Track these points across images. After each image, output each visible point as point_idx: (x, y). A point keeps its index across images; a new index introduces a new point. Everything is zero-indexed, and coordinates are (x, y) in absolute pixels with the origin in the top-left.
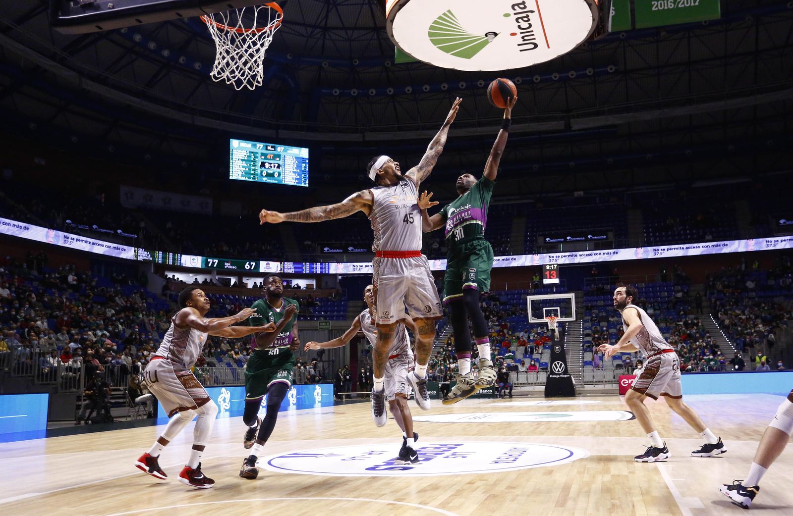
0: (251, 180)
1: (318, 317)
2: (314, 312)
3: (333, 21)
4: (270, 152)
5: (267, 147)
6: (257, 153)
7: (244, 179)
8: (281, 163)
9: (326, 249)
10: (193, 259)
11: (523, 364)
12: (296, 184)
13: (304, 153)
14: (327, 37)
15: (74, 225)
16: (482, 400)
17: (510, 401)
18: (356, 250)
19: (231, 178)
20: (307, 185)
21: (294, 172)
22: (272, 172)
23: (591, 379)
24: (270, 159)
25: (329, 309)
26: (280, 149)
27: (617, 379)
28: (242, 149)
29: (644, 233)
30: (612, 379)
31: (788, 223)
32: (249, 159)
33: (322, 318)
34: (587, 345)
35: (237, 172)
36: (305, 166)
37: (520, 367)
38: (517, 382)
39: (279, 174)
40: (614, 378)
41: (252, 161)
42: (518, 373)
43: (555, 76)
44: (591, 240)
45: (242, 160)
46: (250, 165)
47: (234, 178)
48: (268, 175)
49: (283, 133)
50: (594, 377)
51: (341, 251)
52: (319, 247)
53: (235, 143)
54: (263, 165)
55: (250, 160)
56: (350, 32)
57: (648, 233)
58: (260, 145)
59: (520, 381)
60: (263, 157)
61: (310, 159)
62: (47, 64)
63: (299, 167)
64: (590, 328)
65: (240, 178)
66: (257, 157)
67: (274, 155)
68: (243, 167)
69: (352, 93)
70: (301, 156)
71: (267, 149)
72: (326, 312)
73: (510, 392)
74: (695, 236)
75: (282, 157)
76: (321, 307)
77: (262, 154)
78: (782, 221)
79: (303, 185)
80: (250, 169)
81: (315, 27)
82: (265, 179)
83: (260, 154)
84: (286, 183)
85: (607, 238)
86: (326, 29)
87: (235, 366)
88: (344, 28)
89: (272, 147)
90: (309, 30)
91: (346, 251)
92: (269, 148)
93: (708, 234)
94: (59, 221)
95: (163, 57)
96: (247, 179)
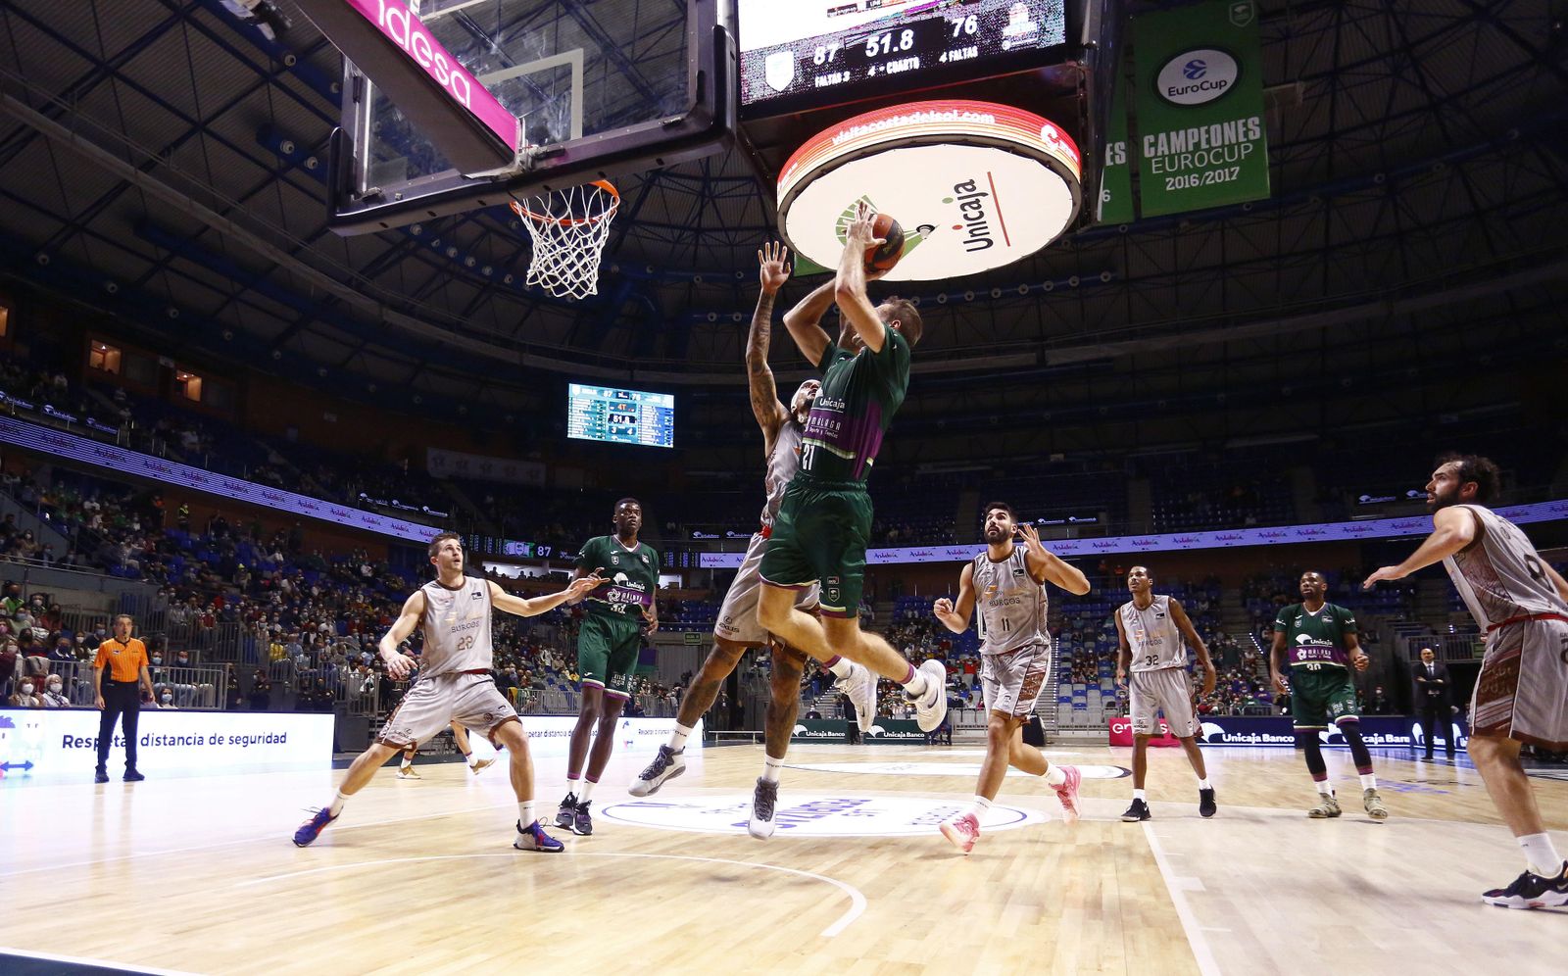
0: (596, 439)
1: (684, 628)
2: (680, 618)
3: (709, 220)
4: (622, 402)
5: (617, 393)
6: (605, 402)
7: (586, 437)
8: (636, 415)
9: (696, 534)
10: (518, 546)
11: (971, 699)
12: (656, 444)
13: (668, 401)
14: (701, 240)
15: (369, 500)
16: (909, 747)
17: (950, 749)
18: (737, 536)
19: (569, 436)
20: (672, 446)
21: (653, 428)
22: (624, 428)
23: (1069, 723)
24: (622, 411)
25: (700, 616)
26: (636, 396)
27: (1107, 723)
28: (585, 396)
29: (1154, 514)
30: (1099, 723)
31: (1373, 500)
32: (594, 410)
33: (689, 629)
34: (1065, 673)
35: (578, 428)
36: (669, 421)
37: (965, 702)
38: (960, 724)
39: (634, 431)
40: (1103, 721)
41: (598, 413)
42: (962, 711)
43: (1024, 289)
44: (1074, 524)
45: (585, 412)
46: (595, 419)
47: (574, 436)
48: (620, 432)
49: (639, 375)
50: (1072, 719)
51: (717, 537)
52: (687, 532)
53: (575, 389)
54: (611, 419)
55: (596, 411)
56: (732, 234)
57: (1159, 515)
58: (608, 393)
59: (965, 723)
60: (612, 408)
61: (675, 410)
62: (341, 290)
63: (660, 420)
64: (1069, 650)
65: (582, 437)
66: (605, 408)
67: (627, 404)
68: (586, 421)
69: (734, 318)
70: (663, 406)
71: (617, 397)
72: (695, 620)
73: (949, 738)
74: (1230, 519)
75: (638, 407)
76: (688, 614)
77: (611, 404)
78: (1363, 498)
79: (666, 445)
80: (594, 425)
81: (683, 228)
82: (614, 438)
83: (608, 404)
84: (644, 443)
85: (1097, 522)
86: (699, 231)
87: (571, 690)
88: (726, 230)
89: (624, 394)
90: (677, 233)
91: (723, 537)
92: (621, 395)
93: (1251, 515)
94: (352, 494)
95: (484, 276)
96: (591, 438)
